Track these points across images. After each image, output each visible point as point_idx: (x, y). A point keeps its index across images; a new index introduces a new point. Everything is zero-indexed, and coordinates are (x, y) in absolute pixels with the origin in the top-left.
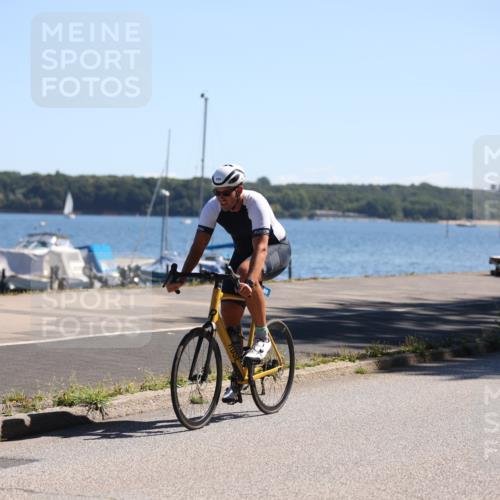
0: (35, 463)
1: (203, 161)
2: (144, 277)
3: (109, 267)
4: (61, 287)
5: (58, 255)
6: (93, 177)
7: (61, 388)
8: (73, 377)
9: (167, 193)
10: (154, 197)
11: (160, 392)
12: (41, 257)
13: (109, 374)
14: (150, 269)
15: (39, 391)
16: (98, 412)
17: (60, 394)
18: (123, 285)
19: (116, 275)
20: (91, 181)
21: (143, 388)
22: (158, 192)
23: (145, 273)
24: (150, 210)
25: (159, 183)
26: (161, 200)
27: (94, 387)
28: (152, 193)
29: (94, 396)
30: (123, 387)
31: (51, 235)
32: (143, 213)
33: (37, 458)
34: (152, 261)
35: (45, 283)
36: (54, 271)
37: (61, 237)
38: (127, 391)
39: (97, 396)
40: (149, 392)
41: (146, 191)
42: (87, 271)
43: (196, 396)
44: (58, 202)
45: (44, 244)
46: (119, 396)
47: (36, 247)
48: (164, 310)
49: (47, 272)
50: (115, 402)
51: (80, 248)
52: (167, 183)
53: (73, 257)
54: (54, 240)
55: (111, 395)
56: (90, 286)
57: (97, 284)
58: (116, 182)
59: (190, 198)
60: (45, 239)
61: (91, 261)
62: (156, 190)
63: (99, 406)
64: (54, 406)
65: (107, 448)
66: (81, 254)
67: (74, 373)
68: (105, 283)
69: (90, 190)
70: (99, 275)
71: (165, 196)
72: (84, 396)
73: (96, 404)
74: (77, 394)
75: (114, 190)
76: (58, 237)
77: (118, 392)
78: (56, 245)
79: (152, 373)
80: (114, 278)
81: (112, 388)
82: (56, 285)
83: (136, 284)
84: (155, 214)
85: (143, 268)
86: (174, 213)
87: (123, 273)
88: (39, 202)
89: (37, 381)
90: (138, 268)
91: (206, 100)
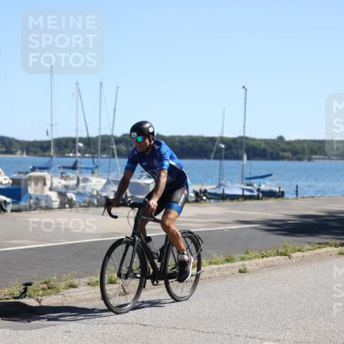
1: (244, 126)
2: (209, 196)
6: (179, 137)
9: (223, 146)
10: (215, 149)
11: (221, 266)
14: (213, 192)
18: (196, 201)
19: (193, 195)
20: (178, 139)
21: (210, 263)
22: (218, 145)
23: (210, 194)
24: (212, 156)
25: (218, 140)
26: (219, 150)
28: (214, 146)
32: (208, 158)
34: (214, 186)
40: (214, 265)
41: (210, 145)
43: (242, 268)
47: (145, 178)
48: (223, 216)
52: (223, 140)
58: (192, 140)
59: (237, 149)
62: (216, 145)
69: (177, 144)
71: (222, 148)
75: (191, 144)
79: (216, 254)
80: (192, 197)
83: (205, 200)
84: (215, 158)
85: (209, 191)
86: (227, 158)
87: (196, 194)
90: (205, 191)
91: (246, 90)
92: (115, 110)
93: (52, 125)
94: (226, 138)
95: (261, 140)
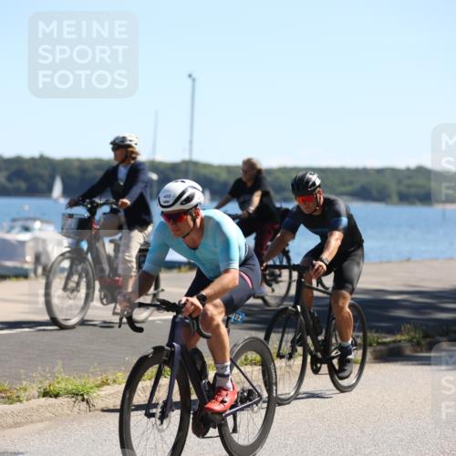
1: (191, 142)
5: (42, 241)
6: (79, 160)
7: (47, 379)
8: (59, 367)
9: (154, 177)
13: (96, 364)
15: (24, 382)
16: (85, 403)
17: (46, 384)
20: (76, 164)
27: (81, 378)
29: (80, 387)
30: (111, 378)
31: (34, 219)
36: (37, 259)
38: (114, 381)
39: (84, 386)
44: (42, 186)
45: (27, 229)
46: (106, 387)
47: (19, 232)
49: (30, 258)
50: (102, 393)
54: (37, 225)
55: (99, 386)
60: (29, 224)
63: (86, 397)
64: (39, 397)
67: (60, 363)
69: (76, 173)
71: (152, 180)
72: (70, 387)
73: (82, 395)
74: (63, 385)
76: (43, 221)
77: (105, 383)
78: (40, 230)
81: (99, 378)
82: (40, 270)
88: (22, 185)
89: (22, 371)
91: (194, 80)
94: (161, 163)
95: (220, 167)
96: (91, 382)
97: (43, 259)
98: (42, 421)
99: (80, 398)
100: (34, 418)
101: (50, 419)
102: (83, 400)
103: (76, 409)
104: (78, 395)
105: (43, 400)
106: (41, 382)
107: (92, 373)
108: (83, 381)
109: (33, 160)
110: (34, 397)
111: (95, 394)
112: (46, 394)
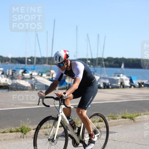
0: (116, 133)
2: (145, 85)
3: (136, 82)
4: (123, 87)
5: (122, 79)
6: (132, 59)
7: (123, 114)
8: (126, 111)
12: (118, 80)
13: (136, 110)
14: (147, 83)
15: (118, 115)
16: (133, 120)
18: (139, 87)
19: (138, 84)
27: (132, 114)
29: (132, 116)
31: (121, 74)
33: (117, 132)
34: (147, 81)
35: (119, 86)
36: (121, 83)
37: (123, 74)
38: (140, 115)
39: (133, 116)
40: (146, 115)
42: (130, 84)
45: (119, 76)
46: (138, 116)
47: (117, 77)
49: (119, 83)
50: (137, 118)
51: (128, 77)
53: (127, 80)
54: (121, 75)
56: (130, 87)
57: (133, 87)
58: (138, 60)
60: (119, 75)
61: (131, 81)
63: (133, 119)
64: (121, 118)
65: (135, 130)
66: (128, 79)
67: (127, 110)
68: (134, 87)
69: (131, 62)
70: (133, 84)
72: (129, 116)
73: (132, 118)
74: (127, 116)
75: (137, 62)
78: (122, 76)
79: (147, 111)
80: (137, 85)
81: (137, 114)
82: (122, 87)
83: (143, 87)
85: (145, 83)
88: (118, 65)
89: (117, 112)
90: (143, 83)
92: (104, 46)
93: (76, 53)
96: (135, 115)
97: (123, 84)
98: (122, 124)
99: (131, 119)
100: (120, 123)
101: (124, 124)
102: (132, 119)
103: (130, 122)
104: (131, 118)
105: (122, 119)
106: (122, 115)
107: (135, 113)
108: (132, 115)
109: (121, 59)
110: (120, 118)
111: (135, 118)
112: (123, 118)
